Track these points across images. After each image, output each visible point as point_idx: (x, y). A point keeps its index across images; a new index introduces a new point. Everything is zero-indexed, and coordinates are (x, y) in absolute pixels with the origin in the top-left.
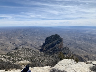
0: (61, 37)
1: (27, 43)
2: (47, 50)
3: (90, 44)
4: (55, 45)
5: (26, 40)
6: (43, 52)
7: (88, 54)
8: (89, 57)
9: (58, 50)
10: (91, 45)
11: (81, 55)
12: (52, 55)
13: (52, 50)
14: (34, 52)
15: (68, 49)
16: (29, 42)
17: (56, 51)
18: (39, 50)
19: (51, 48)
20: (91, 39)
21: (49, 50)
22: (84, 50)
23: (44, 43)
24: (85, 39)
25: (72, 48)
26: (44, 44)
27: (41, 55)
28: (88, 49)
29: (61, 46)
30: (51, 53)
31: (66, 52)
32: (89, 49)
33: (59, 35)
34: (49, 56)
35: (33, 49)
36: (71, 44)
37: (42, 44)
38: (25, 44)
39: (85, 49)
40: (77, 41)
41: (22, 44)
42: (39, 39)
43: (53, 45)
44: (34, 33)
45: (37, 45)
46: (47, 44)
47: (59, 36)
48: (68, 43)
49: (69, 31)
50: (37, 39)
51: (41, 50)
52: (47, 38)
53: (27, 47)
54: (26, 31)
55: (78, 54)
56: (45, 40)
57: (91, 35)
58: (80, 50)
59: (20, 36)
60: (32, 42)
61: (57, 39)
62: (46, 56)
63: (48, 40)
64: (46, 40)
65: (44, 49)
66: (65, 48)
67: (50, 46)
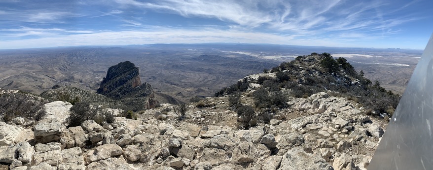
0: (136, 66)
1: (73, 78)
2: (111, 91)
3: (182, 74)
4: (126, 81)
5: (72, 73)
6: (103, 94)
7: (182, 90)
8: (184, 94)
9: (132, 90)
10: (185, 75)
11: (172, 94)
12: (120, 99)
13: (120, 90)
14: (86, 93)
15: (149, 86)
16: (77, 76)
17: (128, 92)
18: (96, 91)
19: (119, 88)
20: (183, 66)
21: (114, 91)
22: (175, 84)
23: (104, 78)
24: (176, 67)
25: (156, 83)
26: (105, 81)
27: (99, 100)
28: (181, 82)
29: (136, 82)
30: (118, 96)
31: (145, 92)
32: (183, 81)
33: (132, 62)
34: (115, 102)
35: (84, 88)
36: (153, 77)
37: (102, 80)
38: (70, 79)
39: (176, 82)
40: (163, 70)
41: (66, 80)
42: (95, 70)
43: (122, 82)
44: (86, 58)
45: (91, 82)
46: (110, 79)
47: (133, 65)
48: (150, 76)
49: (149, 53)
50: (92, 70)
51: (100, 91)
52: (110, 69)
53: (73, 85)
54: (72, 55)
55: (166, 93)
56: (106, 72)
57: (183, 59)
58: (169, 85)
59: (63, 66)
60: (82, 76)
61: (129, 71)
62: (110, 102)
63: (113, 73)
64: (108, 72)
65: (106, 89)
66: (144, 85)
67: (116, 82)
